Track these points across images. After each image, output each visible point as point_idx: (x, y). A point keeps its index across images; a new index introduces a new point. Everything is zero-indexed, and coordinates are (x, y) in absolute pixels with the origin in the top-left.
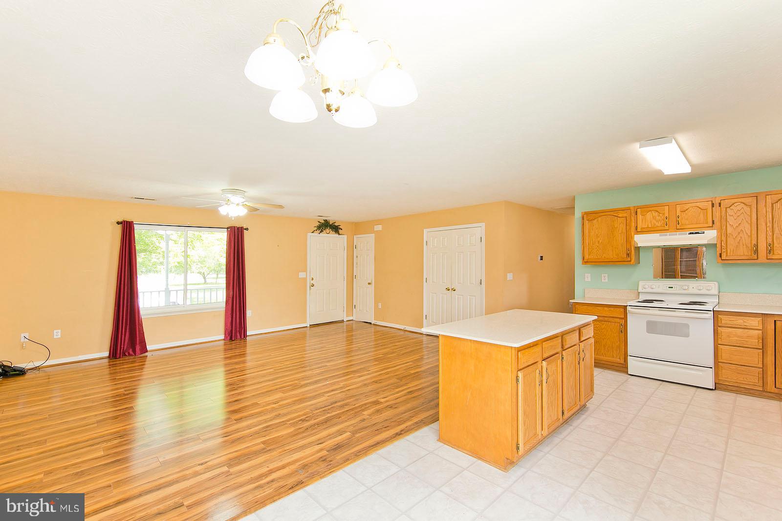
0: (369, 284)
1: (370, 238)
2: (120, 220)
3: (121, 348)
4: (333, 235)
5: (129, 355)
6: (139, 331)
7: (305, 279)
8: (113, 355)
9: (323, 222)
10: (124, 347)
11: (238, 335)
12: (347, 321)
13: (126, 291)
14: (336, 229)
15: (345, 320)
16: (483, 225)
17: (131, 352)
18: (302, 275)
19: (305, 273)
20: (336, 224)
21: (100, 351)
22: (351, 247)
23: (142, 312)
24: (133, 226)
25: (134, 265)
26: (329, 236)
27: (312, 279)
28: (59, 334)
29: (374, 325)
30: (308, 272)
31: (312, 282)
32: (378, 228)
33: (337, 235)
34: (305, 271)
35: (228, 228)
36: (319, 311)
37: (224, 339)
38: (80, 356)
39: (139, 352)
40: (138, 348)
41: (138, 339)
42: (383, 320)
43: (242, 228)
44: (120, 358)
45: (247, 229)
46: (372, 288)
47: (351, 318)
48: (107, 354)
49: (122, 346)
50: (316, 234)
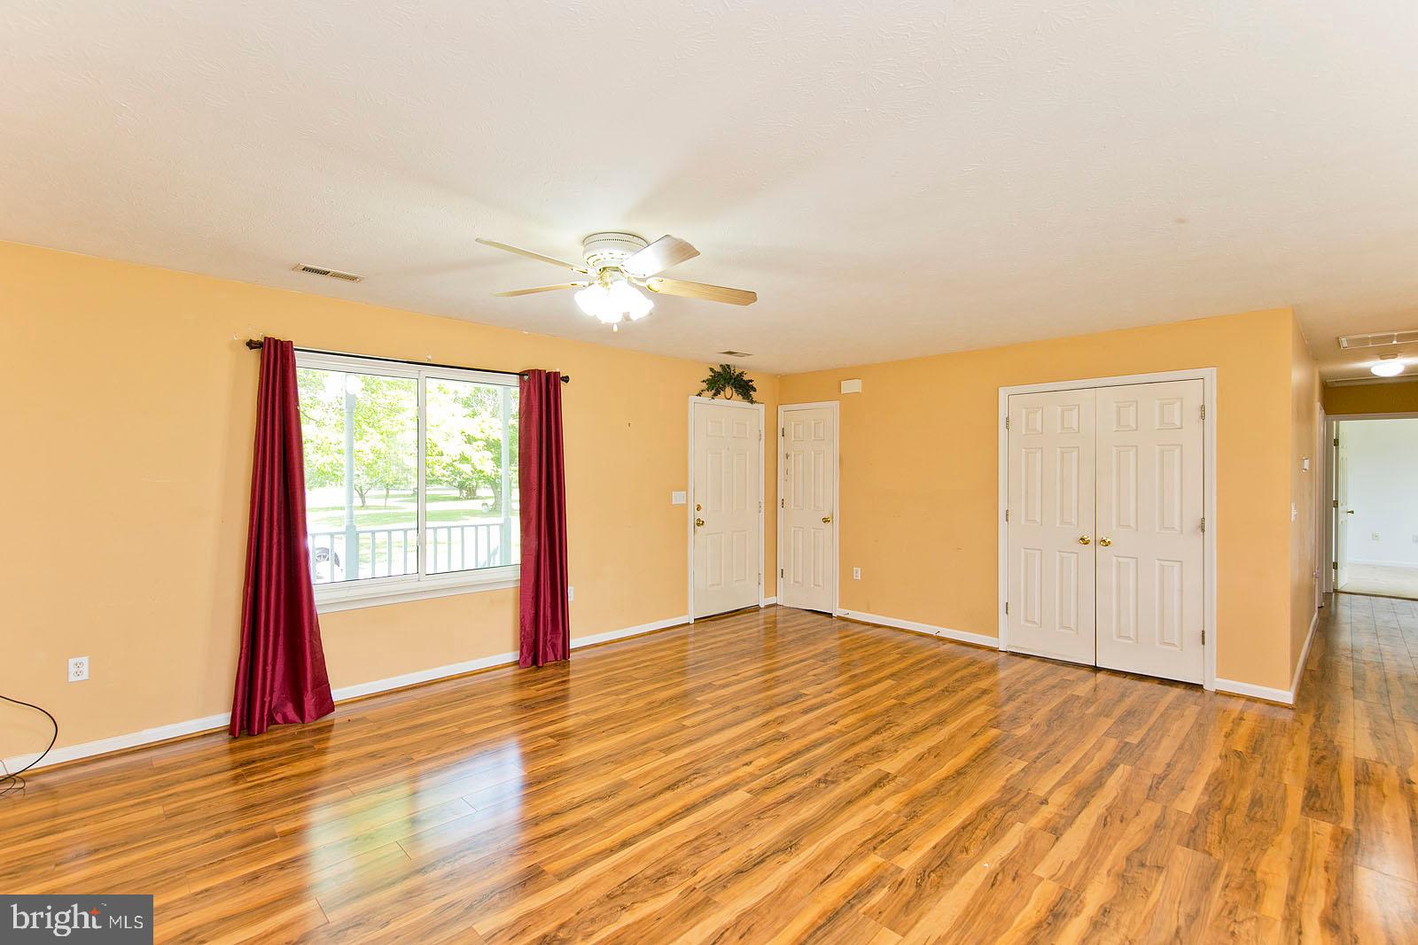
0: (826, 520)
1: (828, 412)
2: (257, 337)
3: (263, 703)
4: (738, 403)
5: (286, 720)
6: (313, 653)
7: (684, 507)
8: (242, 728)
9: (718, 369)
10: (271, 701)
11: (549, 650)
12: (767, 607)
13: (275, 540)
14: (744, 388)
15: (762, 606)
16: (1210, 373)
17: (292, 714)
18: (678, 498)
19: (685, 492)
20: (746, 378)
21: (203, 713)
22: (774, 433)
23: (318, 597)
24: (293, 356)
25: (297, 466)
26: (729, 403)
27: (699, 508)
28: (85, 669)
29: (841, 619)
30: (691, 490)
31: (700, 515)
32: (851, 387)
33: (746, 404)
34: (685, 488)
35: (521, 375)
36: (713, 585)
37: (516, 663)
38: (145, 732)
39: (313, 713)
40: (309, 702)
41: (309, 676)
42: (868, 610)
43: (556, 374)
44: (261, 732)
45: (566, 379)
46: (833, 531)
47: (772, 600)
48: (222, 719)
49: (267, 699)
50: (706, 398)
